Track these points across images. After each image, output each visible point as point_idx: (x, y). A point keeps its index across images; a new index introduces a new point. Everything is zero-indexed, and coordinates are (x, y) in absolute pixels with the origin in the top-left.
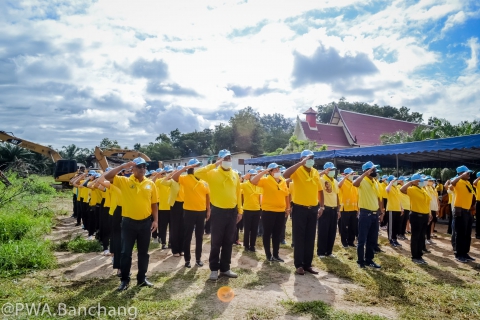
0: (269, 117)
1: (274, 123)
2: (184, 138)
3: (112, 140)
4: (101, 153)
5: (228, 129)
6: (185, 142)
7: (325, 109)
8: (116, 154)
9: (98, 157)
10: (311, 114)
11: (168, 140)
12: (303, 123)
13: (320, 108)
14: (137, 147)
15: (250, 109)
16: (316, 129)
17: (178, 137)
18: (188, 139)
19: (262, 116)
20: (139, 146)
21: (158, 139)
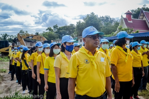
0: (103, 17)
1: (105, 20)
2: (60, 29)
3: (24, 31)
4: (21, 37)
5: (83, 23)
6: (61, 31)
7: (135, 11)
8: (29, 37)
9: (19, 39)
10: (128, 14)
11: (52, 30)
12: (124, 19)
13: (132, 11)
14: (37, 34)
15: (92, 13)
16: (131, 22)
17: (57, 29)
18: (62, 29)
19: (99, 17)
20: (38, 33)
21: (47, 30)
